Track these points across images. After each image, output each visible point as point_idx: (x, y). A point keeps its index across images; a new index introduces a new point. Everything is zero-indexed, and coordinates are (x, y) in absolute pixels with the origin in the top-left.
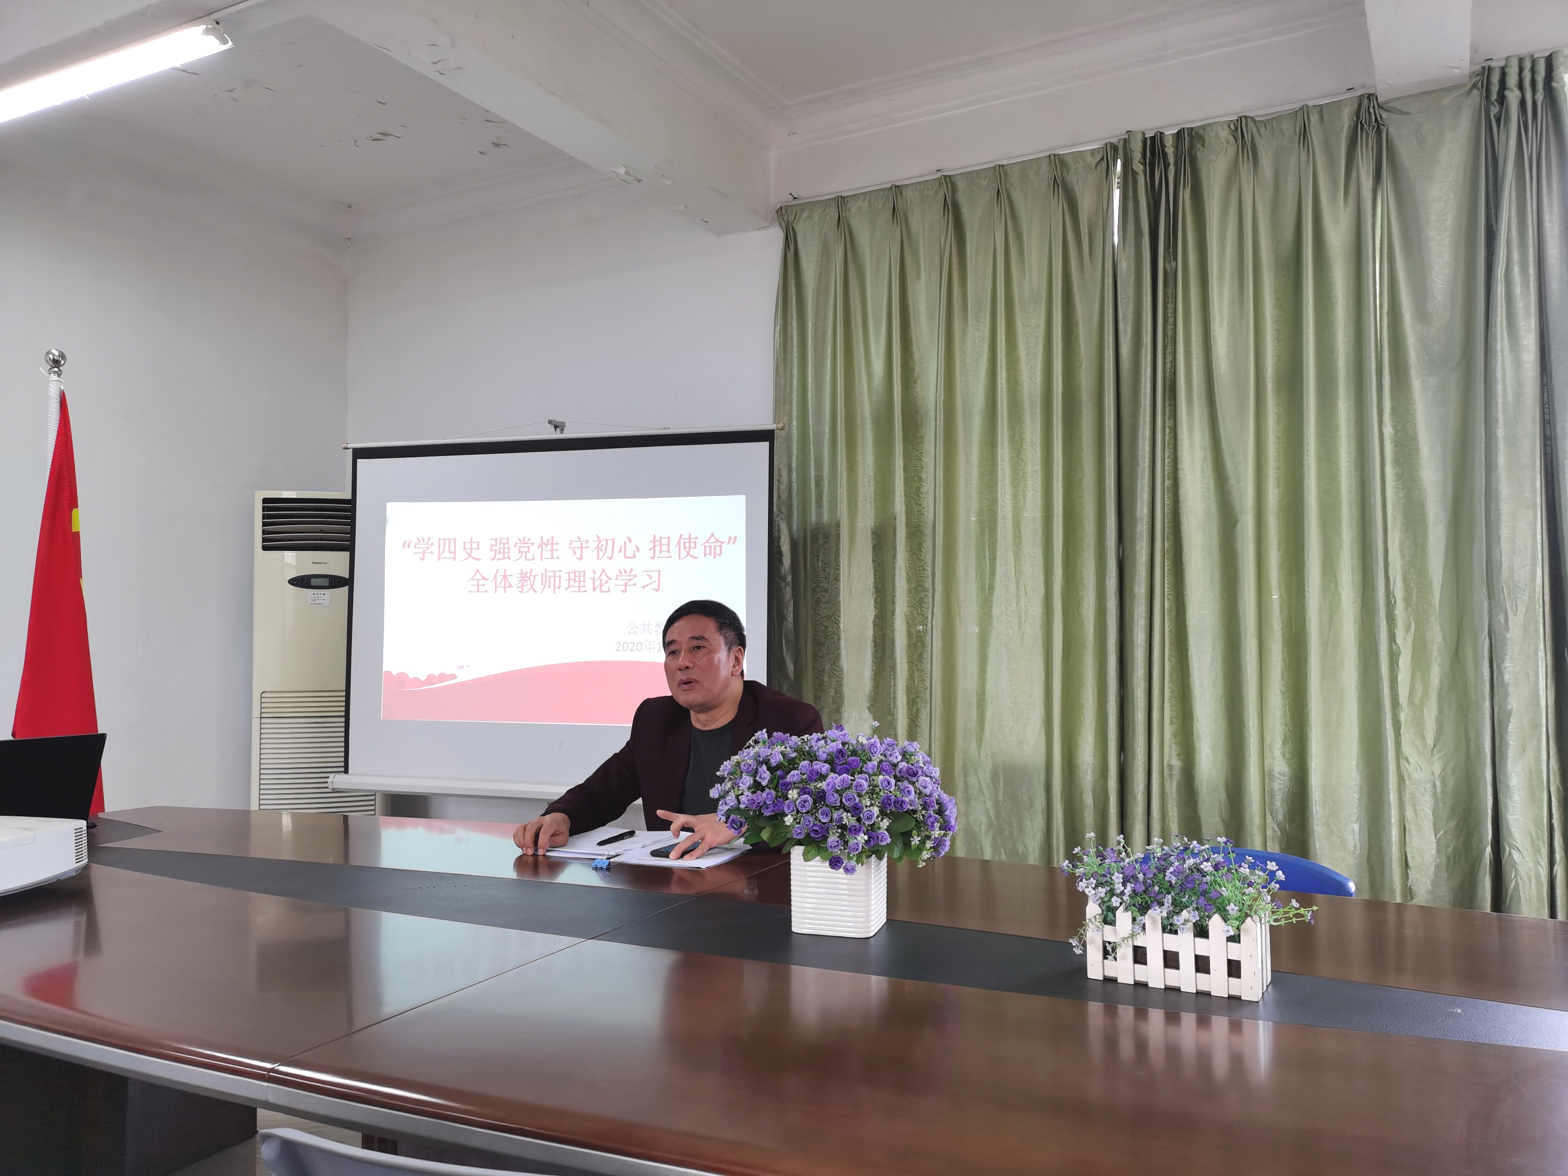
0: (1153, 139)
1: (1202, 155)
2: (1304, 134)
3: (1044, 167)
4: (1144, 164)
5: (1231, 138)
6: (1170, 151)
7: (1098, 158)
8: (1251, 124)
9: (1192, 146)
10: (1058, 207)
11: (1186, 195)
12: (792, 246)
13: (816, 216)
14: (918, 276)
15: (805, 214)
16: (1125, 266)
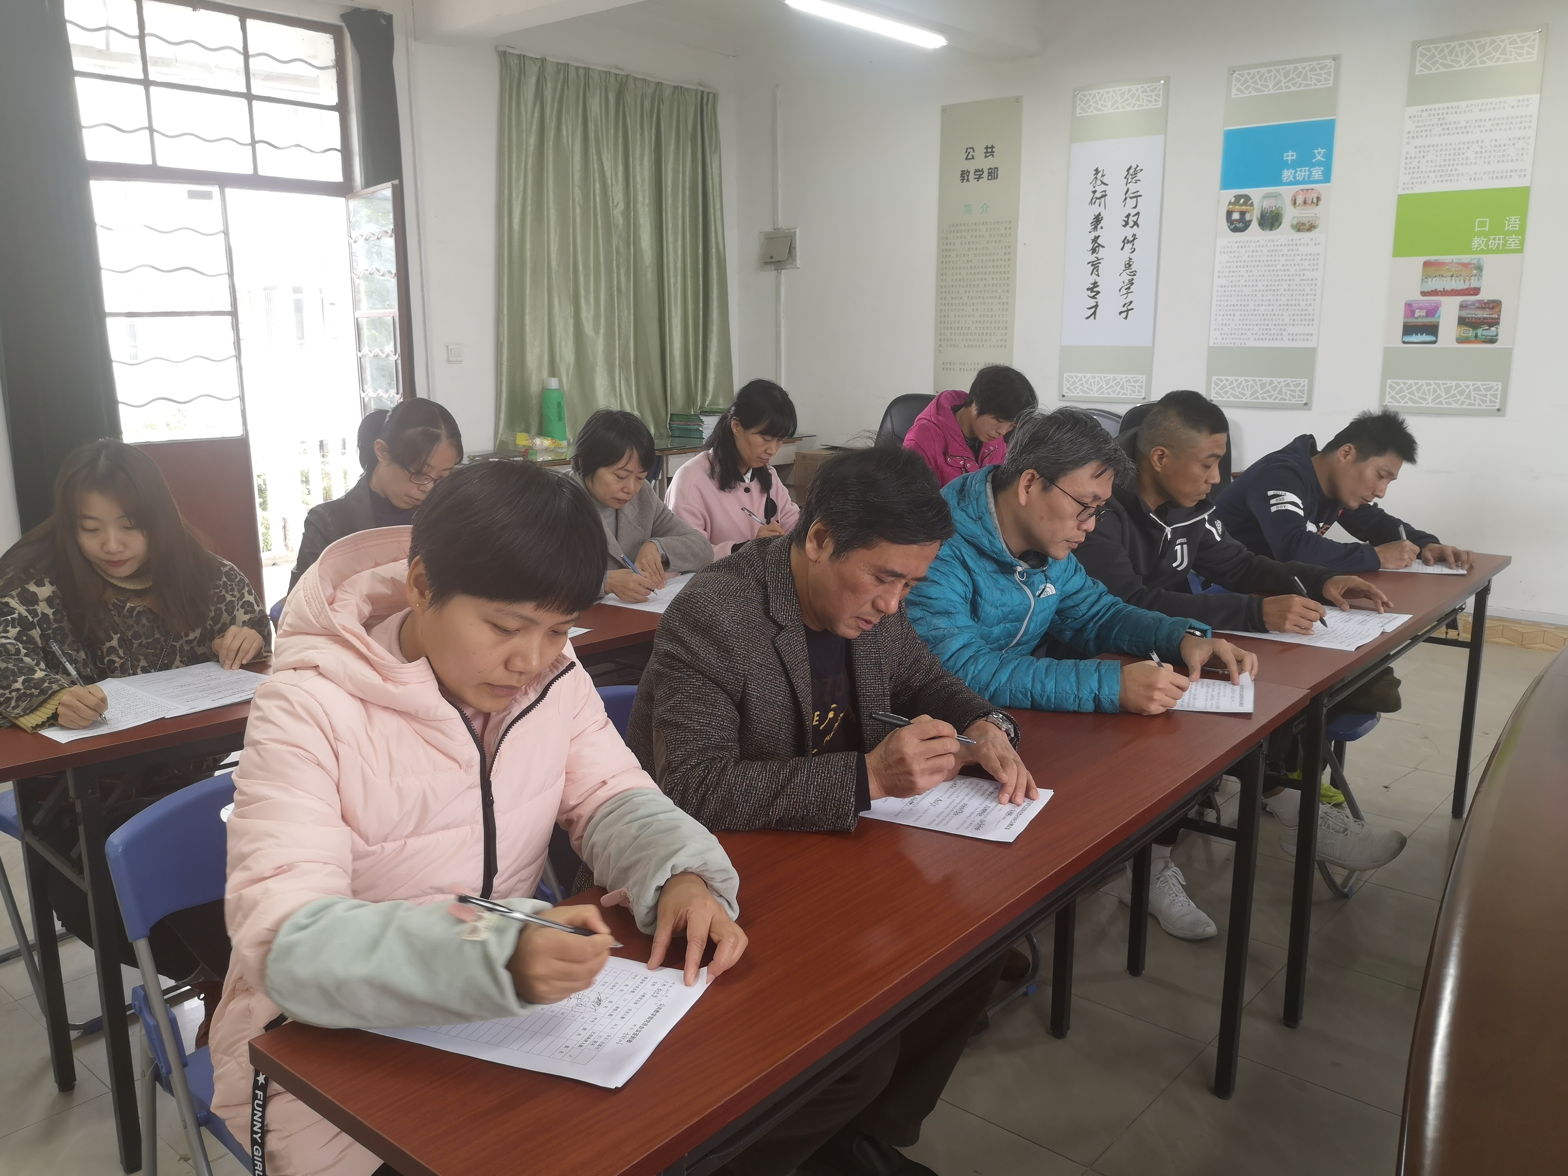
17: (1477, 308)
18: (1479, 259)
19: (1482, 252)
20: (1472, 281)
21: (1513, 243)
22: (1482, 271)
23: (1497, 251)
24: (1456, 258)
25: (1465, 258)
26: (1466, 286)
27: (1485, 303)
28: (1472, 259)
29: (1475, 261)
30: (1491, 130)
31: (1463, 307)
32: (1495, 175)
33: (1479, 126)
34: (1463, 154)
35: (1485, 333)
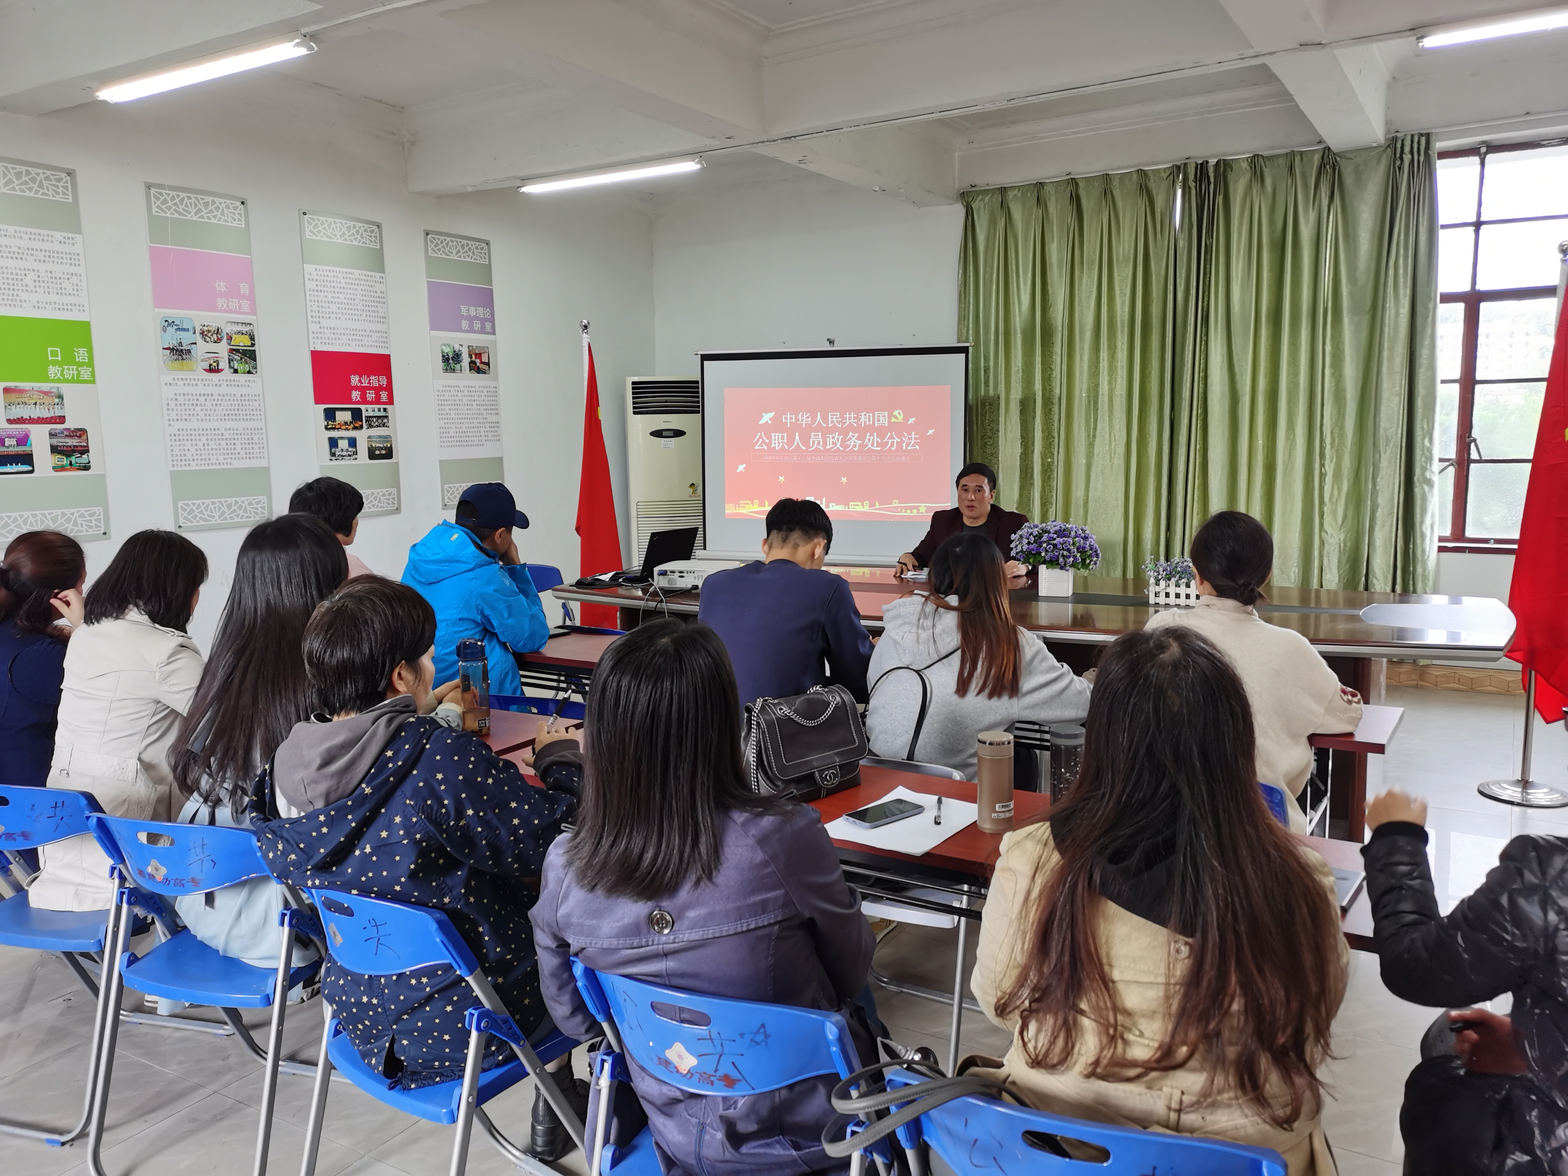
0: (1202, 164)
1: (1231, 177)
2: (1291, 168)
3: (1135, 176)
4: (1196, 182)
5: (1248, 167)
6: (1212, 175)
7: (1168, 174)
8: (1260, 159)
9: (1225, 171)
10: (1142, 204)
11: (1220, 199)
12: (970, 218)
13: (987, 199)
14: (1053, 241)
15: (980, 197)
16: (1181, 243)
17: (66, 436)
18: (58, 388)
19: (59, 381)
20: (56, 410)
21: (85, 373)
22: (63, 399)
23: (73, 381)
24: (36, 385)
25: (46, 386)
26: (51, 414)
27: (73, 432)
28: (52, 388)
29: (54, 390)
30: (44, 261)
31: (52, 435)
32: (57, 306)
33: (32, 255)
34: (22, 280)
35: (78, 460)
